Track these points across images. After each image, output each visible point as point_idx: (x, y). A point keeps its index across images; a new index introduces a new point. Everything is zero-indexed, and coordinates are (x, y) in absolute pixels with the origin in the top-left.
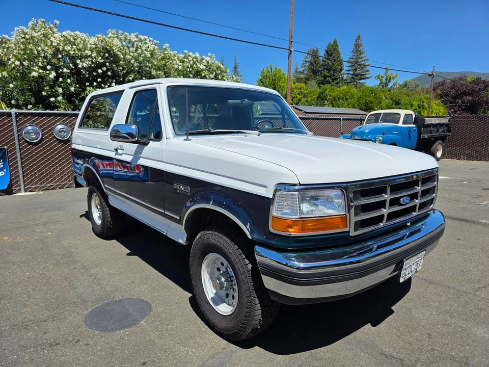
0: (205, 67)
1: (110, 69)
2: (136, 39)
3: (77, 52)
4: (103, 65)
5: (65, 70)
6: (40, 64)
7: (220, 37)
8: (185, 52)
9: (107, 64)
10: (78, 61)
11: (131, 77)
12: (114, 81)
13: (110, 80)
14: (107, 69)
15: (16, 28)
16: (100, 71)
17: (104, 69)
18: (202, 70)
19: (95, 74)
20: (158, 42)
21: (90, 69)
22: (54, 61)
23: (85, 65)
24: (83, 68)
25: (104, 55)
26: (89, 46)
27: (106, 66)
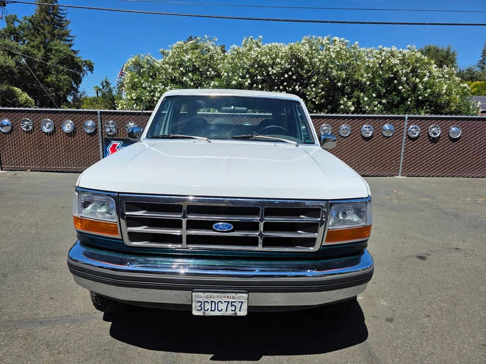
0: (399, 62)
1: (296, 73)
2: (328, 42)
3: (270, 61)
4: (290, 70)
5: (259, 77)
6: (241, 74)
7: (429, 24)
8: (379, 47)
9: (293, 69)
10: (270, 69)
11: (314, 78)
12: (298, 84)
13: (295, 83)
14: (293, 73)
15: (231, 47)
16: (286, 76)
17: (290, 73)
18: (395, 65)
19: (282, 78)
20: (349, 41)
21: (279, 75)
22: (252, 70)
23: (275, 71)
24: (273, 74)
25: (291, 61)
26: (280, 54)
27: (291, 71)
